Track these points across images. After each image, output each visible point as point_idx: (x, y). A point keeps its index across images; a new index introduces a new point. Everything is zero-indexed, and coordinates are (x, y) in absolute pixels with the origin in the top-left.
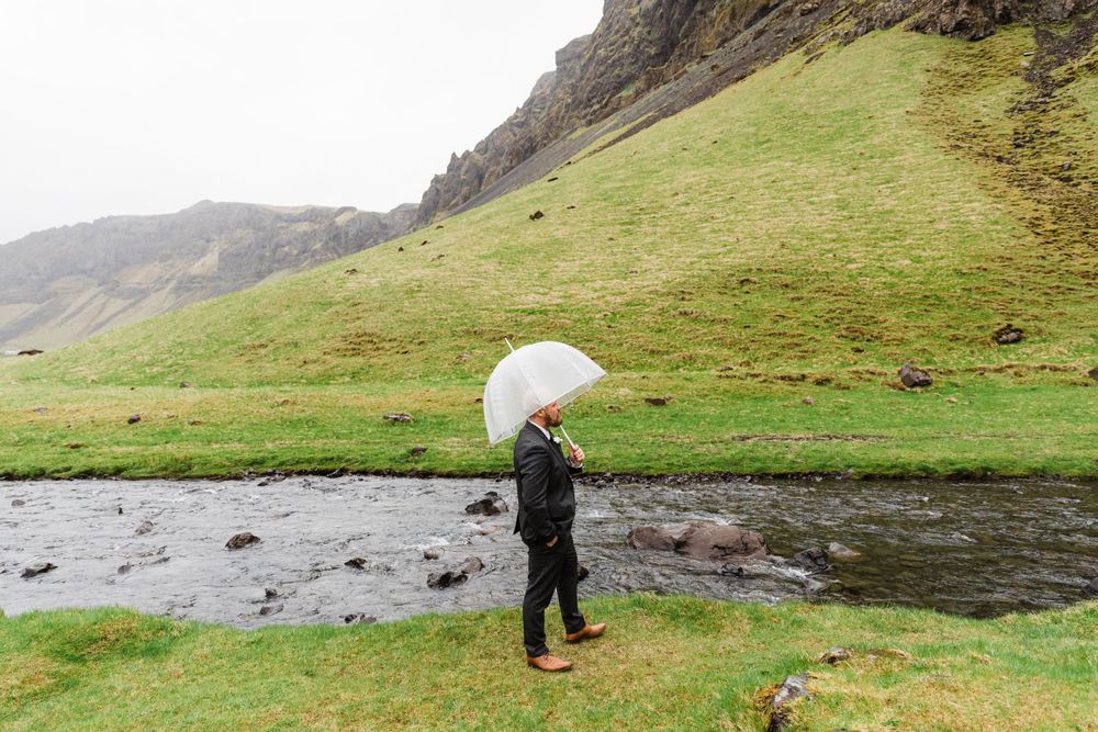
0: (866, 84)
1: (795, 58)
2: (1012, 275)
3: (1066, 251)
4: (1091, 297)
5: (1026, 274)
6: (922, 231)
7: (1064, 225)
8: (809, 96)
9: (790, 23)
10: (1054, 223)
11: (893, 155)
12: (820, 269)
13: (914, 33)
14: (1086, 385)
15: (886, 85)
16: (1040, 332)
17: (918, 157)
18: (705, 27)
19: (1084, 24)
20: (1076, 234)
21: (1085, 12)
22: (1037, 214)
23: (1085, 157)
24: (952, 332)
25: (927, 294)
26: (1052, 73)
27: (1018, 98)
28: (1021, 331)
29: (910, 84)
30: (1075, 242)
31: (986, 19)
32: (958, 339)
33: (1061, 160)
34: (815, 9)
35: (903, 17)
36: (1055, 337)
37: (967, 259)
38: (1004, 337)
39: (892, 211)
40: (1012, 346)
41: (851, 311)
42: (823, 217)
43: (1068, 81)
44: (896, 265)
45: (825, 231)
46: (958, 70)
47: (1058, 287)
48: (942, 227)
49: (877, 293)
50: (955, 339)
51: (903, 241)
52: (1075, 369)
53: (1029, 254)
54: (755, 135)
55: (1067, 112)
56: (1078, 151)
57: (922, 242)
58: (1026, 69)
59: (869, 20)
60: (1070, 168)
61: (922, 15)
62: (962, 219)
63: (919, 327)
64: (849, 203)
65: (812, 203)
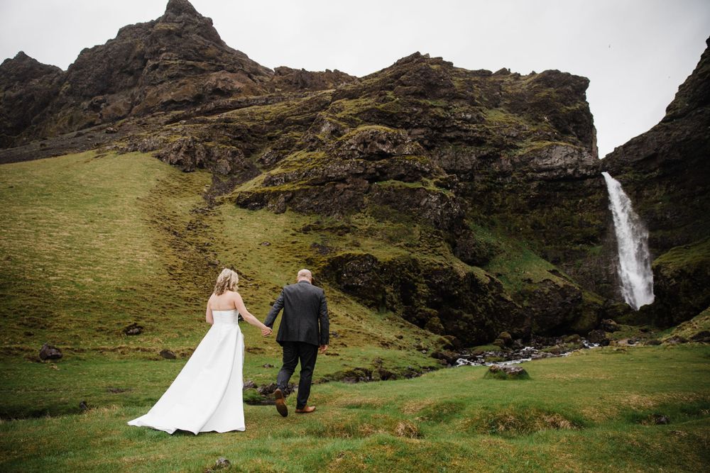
0: (123, 177)
1: (91, 153)
2: (149, 295)
3: (182, 285)
4: (185, 312)
5: (156, 295)
6: (109, 263)
7: (187, 271)
8: (87, 175)
9: (97, 135)
10: (182, 270)
11: (117, 218)
12: (28, 277)
13: (156, 159)
14: (157, 360)
15: (133, 181)
16: (152, 329)
17: (130, 222)
18: (50, 122)
19: (233, 179)
20: (191, 277)
21: (235, 174)
22: (175, 264)
23: (217, 241)
24: (100, 325)
25: (94, 301)
26: (216, 198)
27: (198, 206)
28: (142, 328)
29: (146, 184)
30: (189, 281)
31: (192, 163)
32: (102, 330)
33: (206, 240)
34: (115, 132)
35: (153, 149)
36: (160, 332)
37: (127, 283)
38: (131, 331)
39: (98, 249)
40: (135, 336)
41: (37, 307)
42: (52, 245)
43: (221, 203)
44: (83, 281)
45: (47, 254)
46: (173, 184)
47: (171, 304)
48: (122, 262)
49: (61, 297)
50: (101, 330)
51: (95, 267)
52: (154, 351)
53: (162, 284)
54: (42, 189)
55: (216, 218)
56: (215, 238)
57: (106, 270)
58: (205, 193)
59: (135, 145)
60: (208, 245)
61: (162, 151)
62: (135, 260)
63: (79, 321)
64: (75, 240)
65: (50, 236)
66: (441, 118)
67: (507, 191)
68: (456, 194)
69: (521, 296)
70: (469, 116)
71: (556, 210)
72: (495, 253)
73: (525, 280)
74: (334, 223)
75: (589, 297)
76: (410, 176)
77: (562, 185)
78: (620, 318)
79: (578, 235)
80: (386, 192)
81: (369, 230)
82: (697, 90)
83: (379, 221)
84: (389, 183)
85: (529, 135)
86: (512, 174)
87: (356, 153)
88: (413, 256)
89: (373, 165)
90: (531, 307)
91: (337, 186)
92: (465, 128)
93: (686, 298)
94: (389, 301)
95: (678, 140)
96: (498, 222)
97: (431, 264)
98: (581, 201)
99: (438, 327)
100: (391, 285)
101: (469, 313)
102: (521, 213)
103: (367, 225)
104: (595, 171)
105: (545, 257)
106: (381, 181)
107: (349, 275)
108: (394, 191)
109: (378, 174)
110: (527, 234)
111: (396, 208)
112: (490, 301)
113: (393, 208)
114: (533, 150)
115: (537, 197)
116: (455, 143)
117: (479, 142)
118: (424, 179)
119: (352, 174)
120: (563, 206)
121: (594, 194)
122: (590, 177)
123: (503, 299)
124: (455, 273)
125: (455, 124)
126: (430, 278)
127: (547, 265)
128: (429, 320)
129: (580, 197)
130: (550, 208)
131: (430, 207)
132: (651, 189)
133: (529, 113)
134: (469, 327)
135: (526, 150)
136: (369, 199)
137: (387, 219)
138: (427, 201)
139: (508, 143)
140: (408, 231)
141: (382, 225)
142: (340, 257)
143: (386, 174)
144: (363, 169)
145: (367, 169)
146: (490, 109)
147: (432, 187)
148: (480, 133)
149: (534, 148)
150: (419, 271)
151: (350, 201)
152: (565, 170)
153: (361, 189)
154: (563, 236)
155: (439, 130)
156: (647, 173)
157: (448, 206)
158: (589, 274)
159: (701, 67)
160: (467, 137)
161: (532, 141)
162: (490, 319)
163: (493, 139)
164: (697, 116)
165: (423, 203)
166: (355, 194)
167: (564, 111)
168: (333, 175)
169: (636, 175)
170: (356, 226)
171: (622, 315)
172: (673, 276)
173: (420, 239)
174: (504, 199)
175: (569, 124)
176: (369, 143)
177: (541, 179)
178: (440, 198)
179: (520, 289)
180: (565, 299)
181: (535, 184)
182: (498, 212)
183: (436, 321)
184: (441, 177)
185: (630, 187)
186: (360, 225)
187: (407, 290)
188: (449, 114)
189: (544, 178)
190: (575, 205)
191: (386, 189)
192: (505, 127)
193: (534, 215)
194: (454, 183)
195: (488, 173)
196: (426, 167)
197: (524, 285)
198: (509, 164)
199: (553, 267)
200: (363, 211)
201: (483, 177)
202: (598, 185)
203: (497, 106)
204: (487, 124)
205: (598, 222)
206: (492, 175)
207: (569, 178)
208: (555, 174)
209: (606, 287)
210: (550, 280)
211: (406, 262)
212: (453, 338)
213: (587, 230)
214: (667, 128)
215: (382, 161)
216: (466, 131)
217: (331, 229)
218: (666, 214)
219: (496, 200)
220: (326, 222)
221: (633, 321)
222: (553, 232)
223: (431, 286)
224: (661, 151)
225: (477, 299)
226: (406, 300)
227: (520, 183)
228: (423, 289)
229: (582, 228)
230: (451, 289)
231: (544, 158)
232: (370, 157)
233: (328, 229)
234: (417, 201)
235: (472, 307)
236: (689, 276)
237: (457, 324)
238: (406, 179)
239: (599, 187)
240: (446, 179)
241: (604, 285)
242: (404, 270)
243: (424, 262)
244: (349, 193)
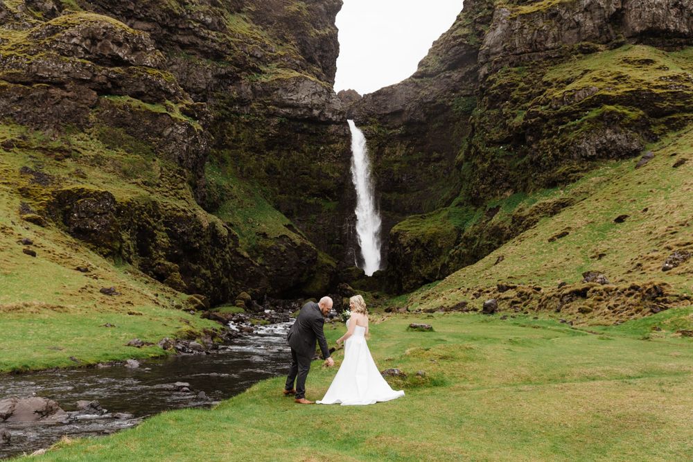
66: (175, 14)
67: (243, 123)
68: (203, 126)
69: (255, 250)
70: (209, 20)
71: (295, 155)
72: (225, 198)
73: (260, 234)
74: (47, 141)
75: (324, 258)
76: (150, 96)
77: (305, 126)
78: (355, 283)
79: (314, 186)
80: (120, 111)
81: (96, 157)
82: (449, 53)
83: (107, 148)
84: (125, 99)
85: (275, 59)
86: (251, 103)
87: (80, 50)
88: (153, 197)
89: (104, 72)
90: (265, 265)
91: (52, 91)
92: (203, 34)
93: (417, 267)
94: (126, 251)
95: (425, 101)
96: (229, 159)
97: (174, 209)
98: (322, 148)
99: (180, 284)
100: (127, 231)
101: (207, 269)
102: (256, 153)
103: (93, 151)
104: (341, 116)
105: (278, 208)
106: (111, 94)
107: (82, 215)
108: (131, 111)
109: (109, 85)
110: (260, 178)
111: (131, 133)
112: (228, 256)
113: (127, 133)
114: (279, 79)
115: (277, 136)
116: (188, 51)
117: (217, 56)
118: (168, 102)
119: (74, 79)
120: (303, 152)
121: (337, 143)
122: (335, 123)
123: (238, 254)
124: (198, 222)
125: (191, 26)
126: (171, 226)
127: (282, 218)
128: (169, 275)
129: (322, 144)
130: (289, 151)
131: (175, 140)
132: (392, 147)
133: (275, 28)
134: (206, 285)
135: (271, 78)
136: (97, 116)
137: (119, 146)
138: (172, 131)
139: (251, 64)
140: (147, 166)
141: (112, 154)
142: (68, 191)
143: (120, 87)
144: (91, 75)
145: (95, 76)
146: (232, 13)
147: (177, 114)
148: (220, 44)
149: (279, 77)
150: (159, 217)
151: (70, 115)
152: (311, 110)
153: (85, 101)
154: (298, 185)
155: (169, 29)
156: (391, 129)
157: (195, 141)
158: (323, 232)
159: (456, 29)
160: (204, 46)
161: (278, 67)
162: (227, 277)
163: (234, 55)
164: (444, 80)
165: (166, 133)
166: (77, 107)
167: (313, 34)
168: (46, 74)
169: (381, 129)
170: (79, 150)
171: (356, 280)
172: (409, 245)
173: (161, 177)
174: (238, 133)
175: (315, 52)
176: (101, 40)
177: (283, 116)
178: (187, 130)
179: (254, 244)
180: (300, 258)
181: (276, 121)
182: (230, 148)
183: (177, 276)
184: (187, 102)
185: (374, 141)
186: (84, 149)
187: (144, 238)
188: (184, 10)
189: (287, 116)
190: (315, 152)
191: (120, 108)
192: (249, 42)
193: (270, 157)
194: (203, 114)
195: (224, 98)
196: (171, 87)
197: (258, 240)
198: (249, 90)
199: (288, 222)
200: (88, 131)
201: (218, 102)
202: (342, 134)
203: (239, 11)
204: (228, 34)
205: (337, 174)
206: (228, 101)
207: (313, 121)
208: (299, 113)
209: (337, 248)
210: (287, 237)
211: (146, 205)
212: (203, 297)
213: (324, 182)
214: (417, 85)
215: (116, 69)
216: (204, 38)
217: (44, 150)
218: (402, 176)
219: (230, 133)
220: (36, 138)
221: (366, 287)
222: (289, 180)
223: (172, 235)
224: (407, 109)
225: (216, 253)
226: (143, 250)
227: (259, 116)
228: (162, 238)
229: (319, 179)
230: (193, 240)
231: (290, 92)
232: (99, 60)
233: (39, 149)
234: (160, 130)
235: (211, 262)
236: (422, 246)
237: (195, 281)
238: (145, 99)
239: (343, 136)
240: (192, 106)
241: (336, 245)
242: (143, 214)
243: (165, 206)
244: (69, 104)
